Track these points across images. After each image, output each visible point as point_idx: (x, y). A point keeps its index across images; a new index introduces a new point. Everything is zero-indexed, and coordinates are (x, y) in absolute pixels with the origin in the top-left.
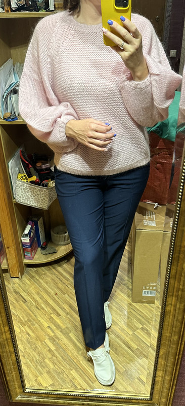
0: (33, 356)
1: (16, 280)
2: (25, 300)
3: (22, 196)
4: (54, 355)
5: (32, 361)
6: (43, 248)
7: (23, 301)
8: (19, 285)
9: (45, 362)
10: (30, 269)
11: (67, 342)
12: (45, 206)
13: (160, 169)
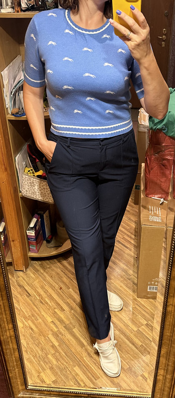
0: (36, 351)
1: (21, 273)
2: (29, 294)
3: (28, 190)
4: (57, 351)
5: (35, 356)
6: (48, 242)
7: (26, 295)
8: (23, 278)
9: (48, 358)
10: (34, 262)
11: (71, 338)
12: (51, 200)
13: (166, 165)
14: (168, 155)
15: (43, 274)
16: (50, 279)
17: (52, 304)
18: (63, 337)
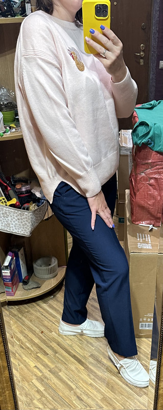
3: (1, 222)
4: (43, 395)
6: (25, 283)
9: (33, 404)
10: (11, 307)
11: (58, 382)
12: (27, 233)
13: (154, 185)
14: (155, 173)
15: (20, 318)
16: (29, 323)
17: (34, 349)
18: (49, 381)
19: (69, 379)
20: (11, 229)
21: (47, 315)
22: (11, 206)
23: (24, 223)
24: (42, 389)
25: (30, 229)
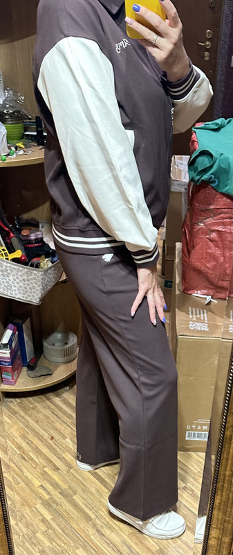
6: (31, 368)
9: (36, 537)
10: (10, 400)
11: (71, 508)
12: (35, 299)
13: (216, 241)
14: (219, 224)
15: (23, 418)
16: (35, 424)
17: (39, 461)
18: (59, 507)
19: (86, 506)
20: (14, 292)
21: (60, 413)
22: (14, 260)
23: (31, 286)
24: (48, 517)
25: (40, 294)
